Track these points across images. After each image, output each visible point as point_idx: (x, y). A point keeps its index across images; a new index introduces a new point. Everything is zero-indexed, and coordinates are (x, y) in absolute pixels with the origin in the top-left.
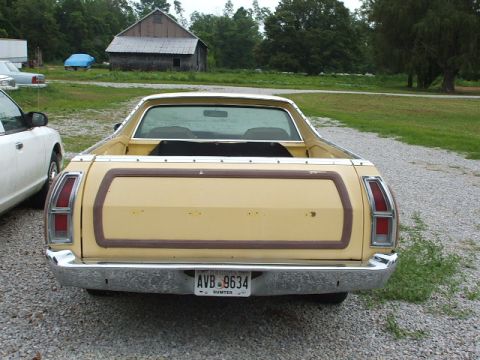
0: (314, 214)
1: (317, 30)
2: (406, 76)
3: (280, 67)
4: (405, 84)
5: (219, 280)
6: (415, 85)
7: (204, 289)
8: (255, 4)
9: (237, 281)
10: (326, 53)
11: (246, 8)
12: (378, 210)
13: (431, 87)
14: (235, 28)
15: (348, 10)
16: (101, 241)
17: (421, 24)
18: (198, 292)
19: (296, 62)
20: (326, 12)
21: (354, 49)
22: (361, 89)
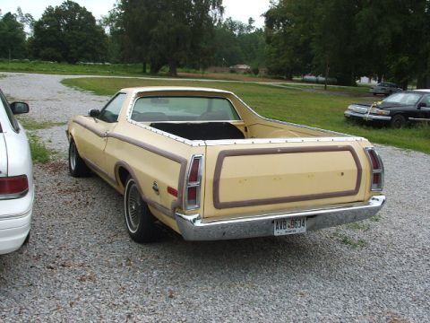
0: (342, 174)
1: (74, 32)
2: (141, 65)
3: (47, 58)
4: (141, 70)
5: (288, 224)
6: (148, 71)
7: (280, 231)
8: (19, 10)
9: (298, 222)
10: (80, 48)
11: (12, 13)
12: (375, 168)
13: (160, 72)
14: (6, 27)
15: (94, 18)
16: (217, 205)
17: (155, 30)
18: (276, 233)
19: (59, 55)
20: (79, 19)
21: (100, 45)
22: (116, 74)
